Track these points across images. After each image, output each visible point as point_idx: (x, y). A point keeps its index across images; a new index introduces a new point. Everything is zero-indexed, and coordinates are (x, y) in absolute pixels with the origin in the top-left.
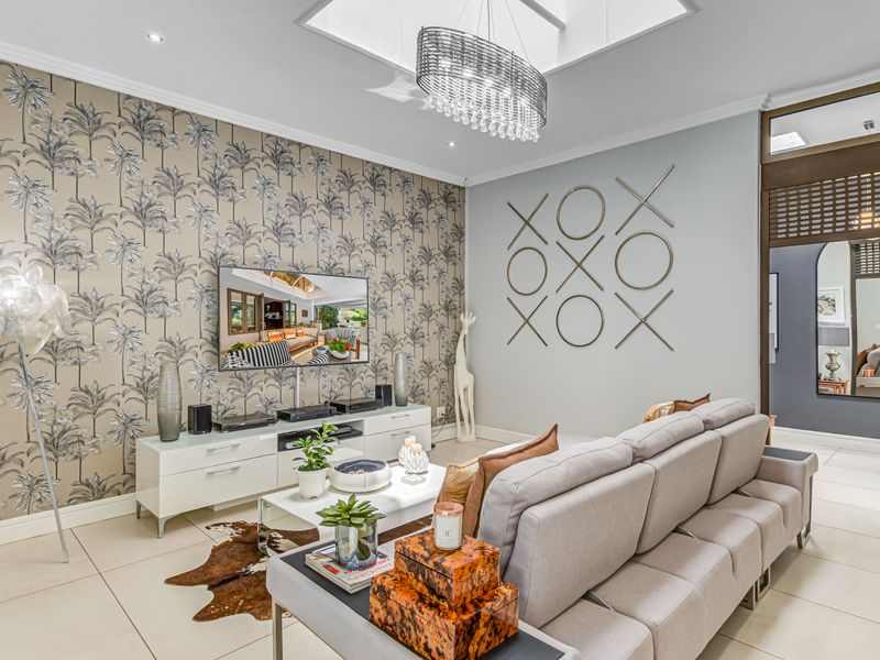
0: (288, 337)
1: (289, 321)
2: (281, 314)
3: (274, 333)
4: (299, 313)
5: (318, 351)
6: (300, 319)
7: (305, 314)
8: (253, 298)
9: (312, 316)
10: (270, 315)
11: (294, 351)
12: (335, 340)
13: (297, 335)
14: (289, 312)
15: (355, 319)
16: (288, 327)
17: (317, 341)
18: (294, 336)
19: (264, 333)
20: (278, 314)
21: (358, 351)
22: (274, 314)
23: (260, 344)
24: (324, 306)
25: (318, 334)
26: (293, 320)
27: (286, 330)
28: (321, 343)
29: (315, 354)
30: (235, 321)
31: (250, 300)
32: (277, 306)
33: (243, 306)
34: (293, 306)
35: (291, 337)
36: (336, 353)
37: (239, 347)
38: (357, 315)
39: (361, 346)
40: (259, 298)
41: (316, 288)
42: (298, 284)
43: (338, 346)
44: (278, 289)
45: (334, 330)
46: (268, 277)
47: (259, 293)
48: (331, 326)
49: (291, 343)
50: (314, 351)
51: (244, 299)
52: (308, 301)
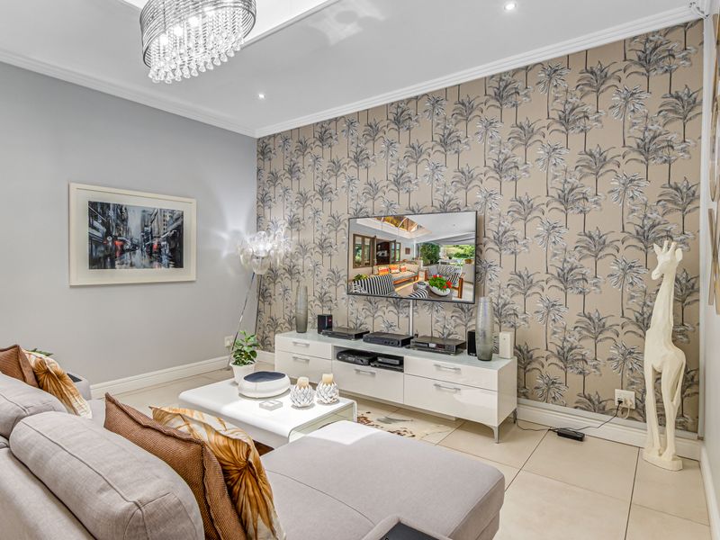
0: (393, 271)
1: (395, 258)
2: (389, 252)
3: (383, 267)
4: (403, 252)
5: (418, 286)
6: (403, 256)
7: (408, 251)
8: (369, 240)
9: (414, 254)
10: (380, 253)
11: (398, 284)
12: (435, 276)
13: (400, 270)
14: (395, 250)
15: (459, 256)
16: (394, 263)
17: (418, 276)
18: (397, 271)
19: (375, 267)
20: (386, 252)
21: (460, 290)
22: (383, 252)
23: (372, 276)
24: (427, 244)
25: (419, 270)
26: (398, 257)
27: (392, 266)
28: (421, 278)
29: (416, 288)
30: (357, 258)
31: (367, 242)
32: (386, 246)
33: (362, 247)
34: (398, 245)
35: (397, 272)
36: (435, 289)
37: (359, 277)
38: (462, 251)
39: (465, 285)
40: (373, 239)
41: (419, 227)
42: (403, 226)
43: (438, 282)
44: (386, 230)
45: (434, 266)
46: (379, 222)
47: (373, 236)
48: (432, 263)
49: (396, 277)
50: (414, 285)
51: (363, 241)
52: (412, 240)
